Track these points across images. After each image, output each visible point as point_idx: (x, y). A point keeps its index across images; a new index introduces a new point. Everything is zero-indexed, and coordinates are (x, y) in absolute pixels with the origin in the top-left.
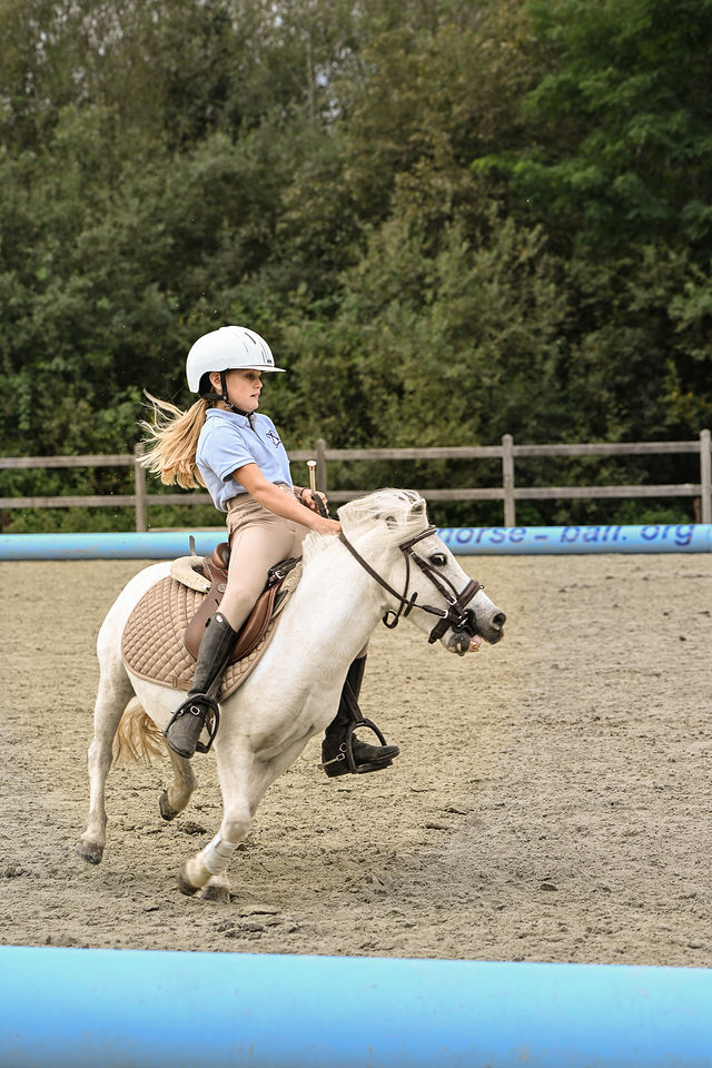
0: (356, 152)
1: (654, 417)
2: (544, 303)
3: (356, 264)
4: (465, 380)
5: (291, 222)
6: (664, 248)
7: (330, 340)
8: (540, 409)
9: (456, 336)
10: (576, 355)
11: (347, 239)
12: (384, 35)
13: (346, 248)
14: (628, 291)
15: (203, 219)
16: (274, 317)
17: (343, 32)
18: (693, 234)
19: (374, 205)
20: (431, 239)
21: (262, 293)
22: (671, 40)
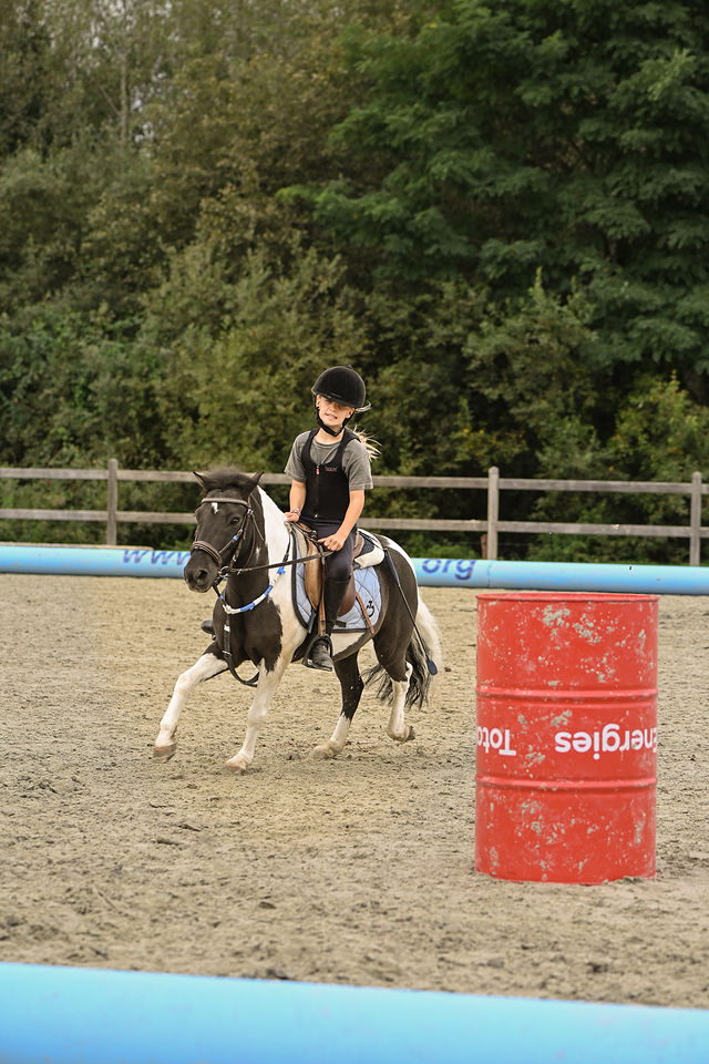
0: (164, 175)
1: (446, 452)
2: (342, 335)
3: (158, 286)
4: (260, 406)
5: (99, 242)
6: (464, 286)
7: (128, 361)
9: (251, 363)
11: (150, 261)
12: (200, 60)
13: (150, 270)
14: (427, 327)
15: (9, 235)
16: (74, 335)
17: (160, 57)
18: (491, 272)
19: (179, 229)
20: (234, 265)
21: (64, 311)
22: (479, 80)
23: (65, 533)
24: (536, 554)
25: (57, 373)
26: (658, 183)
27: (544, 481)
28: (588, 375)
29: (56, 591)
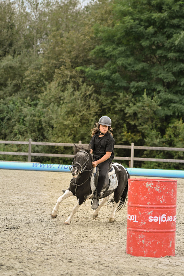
0: (45, 63)
1: (120, 138)
2: (92, 107)
3: (43, 93)
4: (70, 125)
5: (28, 80)
6: (125, 94)
7: (35, 113)
9: (68, 113)
11: (41, 86)
12: (55, 32)
13: (41, 88)
14: (115, 105)
15: (4, 78)
16: (20, 105)
17: (45, 31)
18: (133, 90)
19: (49, 77)
20: (64, 87)
21: (18, 99)
22: (130, 39)
23: (17, 158)
24: (144, 166)
25: (16, 115)
26: (178, 67)
27: (146, 147)
28: (158, 119)
29: (14, 174)
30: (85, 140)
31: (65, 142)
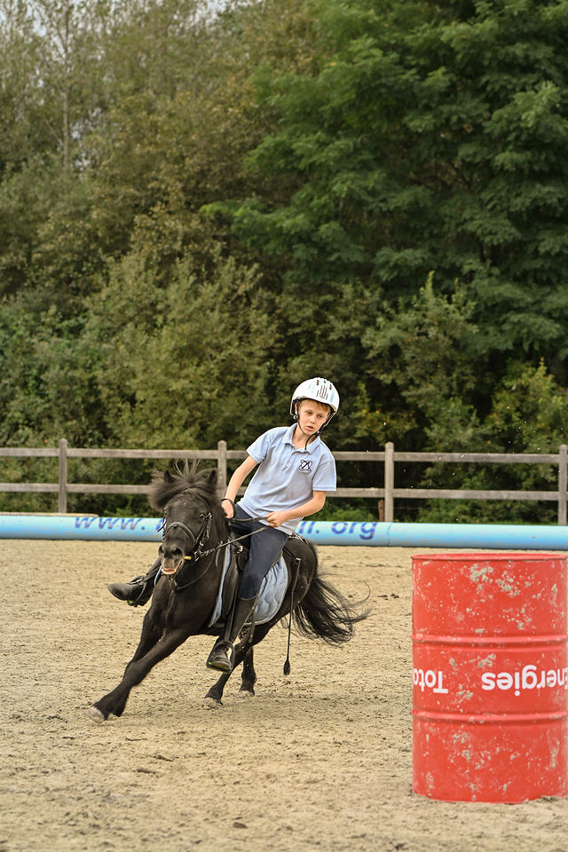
0: (103, 196)
1: (347, 429)
2: (258, 330)
3: (99, 291)
4: (188, 392)
5: (48, 252)
6: (360, 287)
7: (74, 355)
8: (251, 420)
9: (181, 355)
10: (283, 375)
11: (92, 269)
12: (133, 97)
13: (91, 277)
14: (329, 322)
16: (28, 333)
17: (96, 96)
18: (384, 275)
19: (116, 241)
20: (164, 272)
21: (18, 313)
22: (372, 111)
23: (21, 503)
24: (425, 516)
26: (526, 197)
27: (432, 454)
28: (468, 362)
29: (19, 553)
30: (237, 438)
31: (175, 446)
